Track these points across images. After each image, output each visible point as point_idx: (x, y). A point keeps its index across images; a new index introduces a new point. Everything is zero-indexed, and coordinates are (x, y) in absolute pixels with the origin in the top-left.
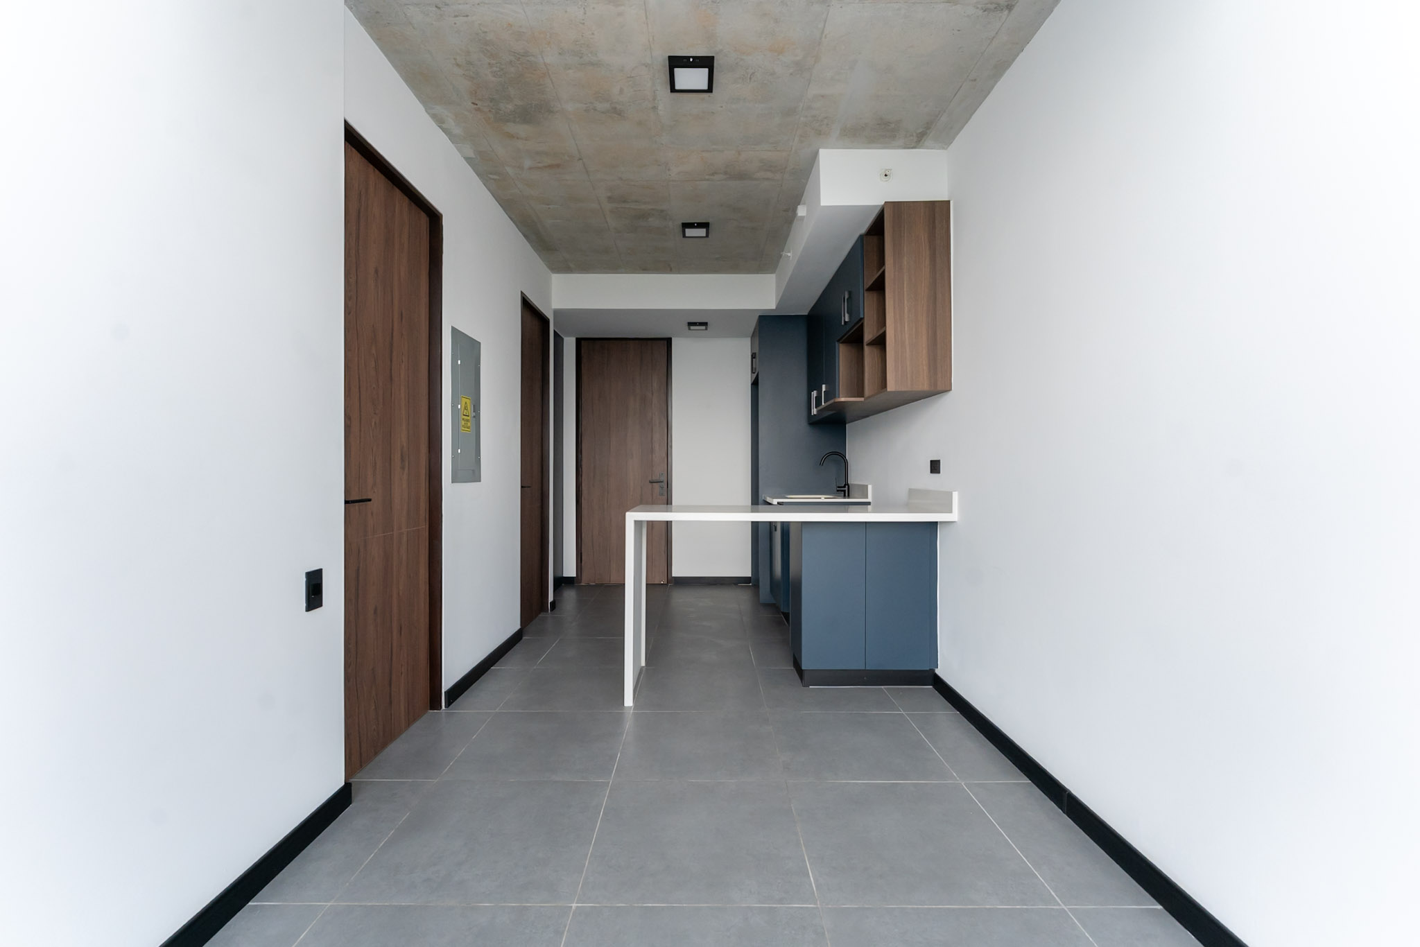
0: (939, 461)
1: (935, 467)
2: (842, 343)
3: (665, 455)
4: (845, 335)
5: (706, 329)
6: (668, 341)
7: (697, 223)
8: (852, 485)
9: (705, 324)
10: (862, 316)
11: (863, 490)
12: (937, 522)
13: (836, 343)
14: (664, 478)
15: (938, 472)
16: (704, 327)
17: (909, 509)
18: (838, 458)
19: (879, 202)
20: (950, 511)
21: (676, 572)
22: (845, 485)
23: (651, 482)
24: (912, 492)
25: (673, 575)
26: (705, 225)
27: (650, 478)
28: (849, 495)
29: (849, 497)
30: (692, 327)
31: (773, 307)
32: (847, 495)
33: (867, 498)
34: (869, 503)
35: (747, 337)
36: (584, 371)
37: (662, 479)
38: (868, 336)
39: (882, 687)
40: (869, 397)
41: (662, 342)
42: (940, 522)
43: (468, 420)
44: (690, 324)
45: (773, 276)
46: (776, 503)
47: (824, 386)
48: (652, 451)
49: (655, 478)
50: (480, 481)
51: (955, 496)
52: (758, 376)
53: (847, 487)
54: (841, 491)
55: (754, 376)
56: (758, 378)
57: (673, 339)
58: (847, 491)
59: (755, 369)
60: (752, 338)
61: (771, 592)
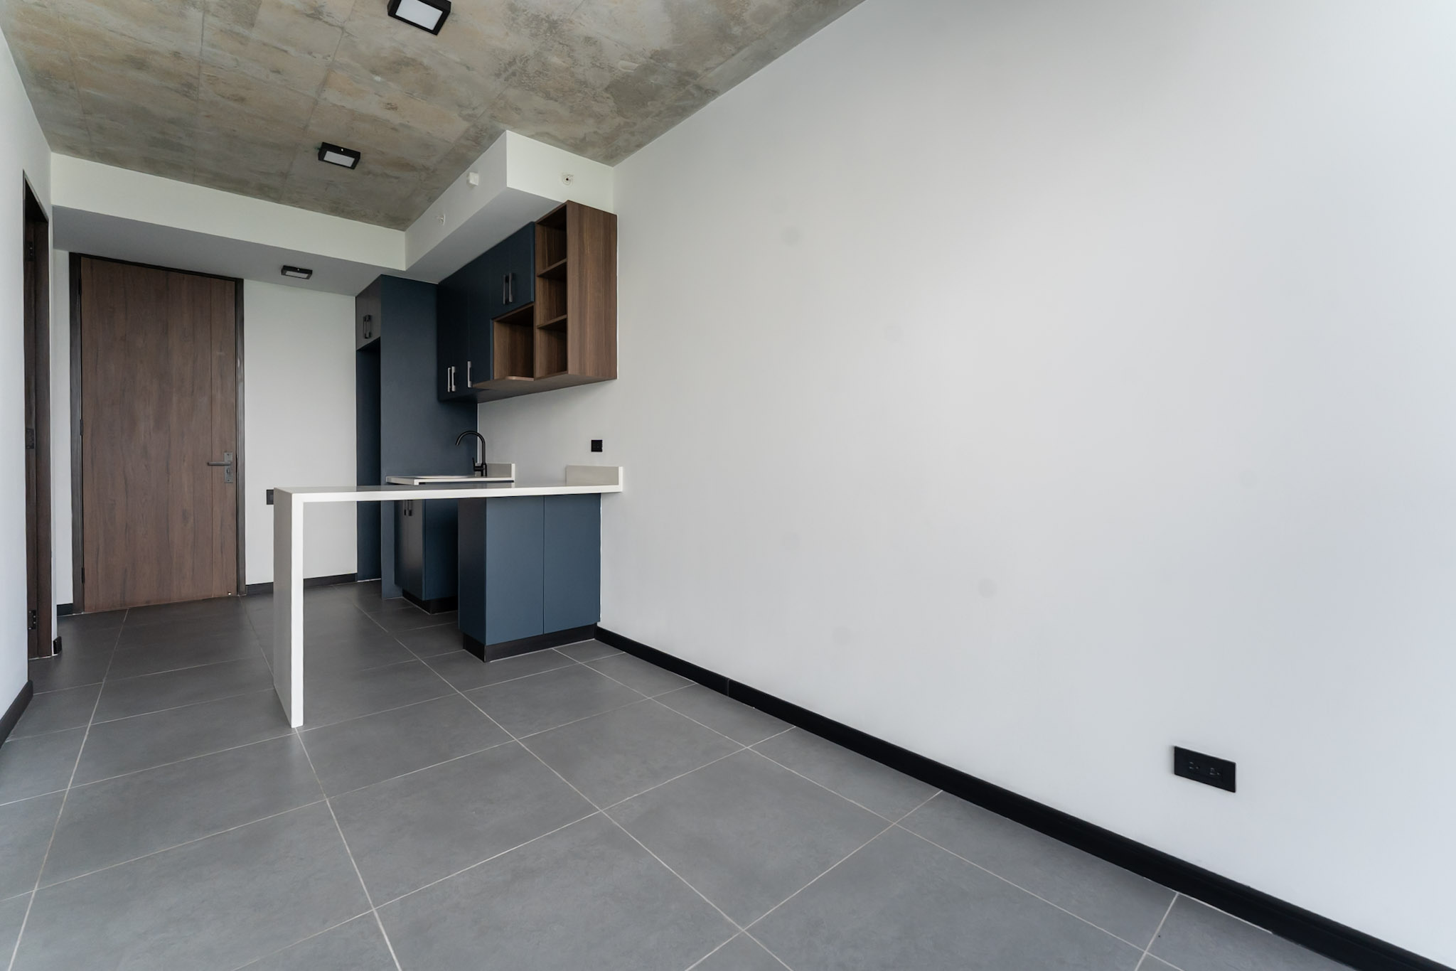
0: (601, 441)
1: (597, 446)
2: (499, 322)
4: (503, 315)
5: (307, 278)
6: (238, 284)
7: (344, 149)
8: (491, 464)
9: (309, 272)
10: (532, 300)
11: (506, 470)
12: (600, 494)
13: (491, 321)
14: (229, 461)
15: (600, 450)
16: (306, 275)
17: (565, 483)
18: (470, 436)
19: (562, 200)
20: (617, 483)
21: (252, 580)
22: (482, 464)
23: (209, 465)
24: (568, 469)
25: (247, 583)
26: (356, 155)
27: (207, 460)
29: (486, 476)
30: (288, 273)
31: (403, 268)
32: (484, 474)
33: (510, 477)
34: (513, 481)
35: (354, 296)
37: (226, 462)
38: (540, 318)
40: (540, 378)
41: (228, 282)
42: (604, 493)
44: (285, 269)
45: (403, 234)
46: (418, 484)
47: (469, 363)
49: (215, 461)
51: (621, 470)
52: (378, 342)
53: (484, 466)
54: (479, 471)
55: (365, 342)
56: (377, 344)
57: (245, 281)
58: (484, 471)
59: (370, 334)
60: (359, 298)
61: (396, 583)
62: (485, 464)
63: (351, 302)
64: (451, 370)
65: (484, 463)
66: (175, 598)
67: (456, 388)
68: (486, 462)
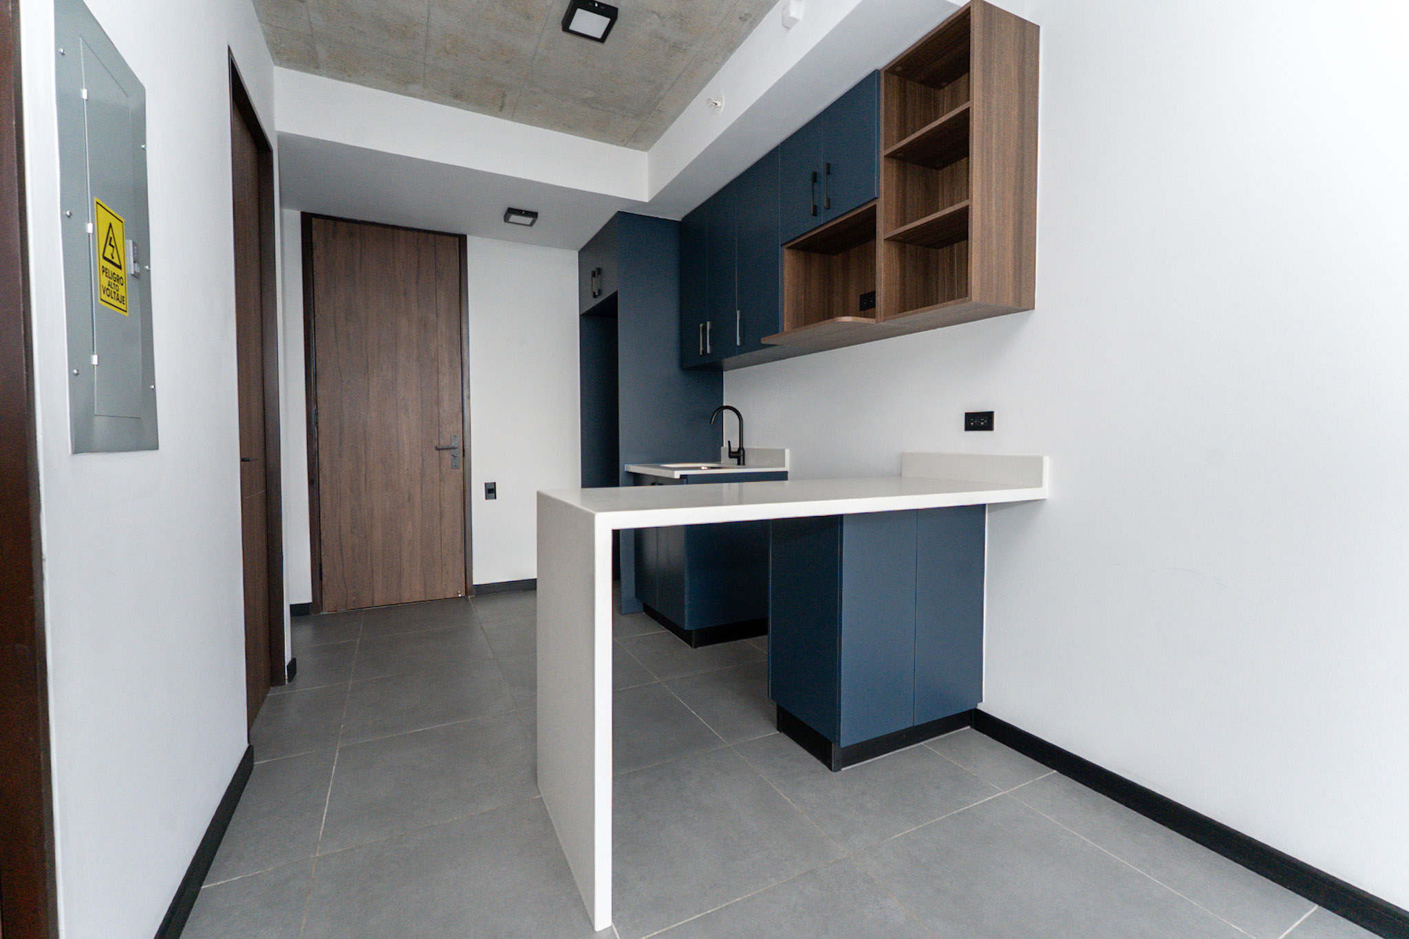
0: (994, 413)
1: (979, 421)
2: (789, 248)
3: (460, 410)
4: (809, 232)
5: (531, 225)
6: (462, 239)
7: (598, 3)
9: (534, 215)
10: (875, 196)
13: (780, 248)
14: (457, 443)
15: (987, 429)
16: (528, 220)
20: (1039, 484)
21: (479, 578)
22: (739, 449)
23: (438, 449)
25: (475, 582)
26: (611, 13)
27: (436, 443)
28: (744, 464)
29: (744, 466)
30: (511, 218)
31: (646, 198)
32: (742, 462)
33: (784, 466)
35: (576, 250)
36: (318, 266)
37: (453, 444)
38: (884, 224)
39: (922, 743)
40: (889, 318)
41: (451, 239)
42: (989, 504)
43: (118, 279)
44: (511, 211)
45: (646, 154)
46: (678, 477)
47: (738, 312)
48: (438, 402)
49: (443, 444)
50: (157, 448)
51: (1049, 462)
52: (614, 298)
53: (742, 451)
54: (735, 457)
55: (593, 303)
56: (613, 301)
57: (468, 237)
58: (742, 458)
59: (600, 292)
60: (583, 252)
61: (636, 596)
62: (743, 449)
63: (574, 256)
64: (704, 328)
65: (741, 449)
66: (406, 597)
67: (711, 349)
68: (744, 447)
